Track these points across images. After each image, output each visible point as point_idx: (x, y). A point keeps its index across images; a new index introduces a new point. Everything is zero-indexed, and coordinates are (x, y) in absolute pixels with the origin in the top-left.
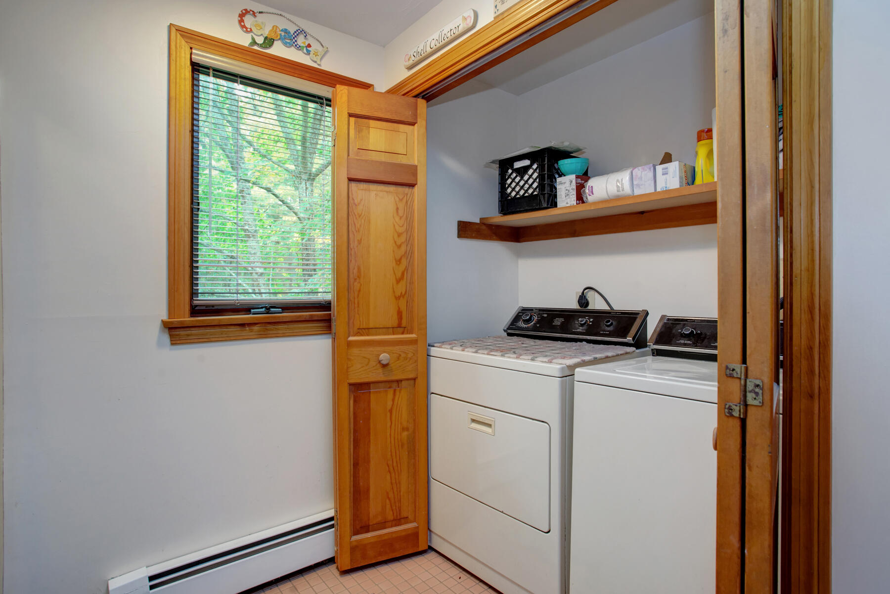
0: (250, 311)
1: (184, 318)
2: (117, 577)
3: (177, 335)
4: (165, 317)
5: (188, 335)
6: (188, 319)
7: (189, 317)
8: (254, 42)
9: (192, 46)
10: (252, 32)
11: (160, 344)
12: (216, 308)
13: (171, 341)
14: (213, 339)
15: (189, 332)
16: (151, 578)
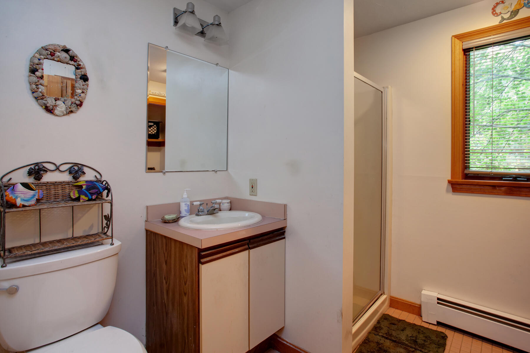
0: (502, 179)
1: (459, 179)
2: (426, 290)
3: (455, 188)
4: (450, 178)
5: (461, 188)
6: (460, 180)
7: (462, 179)
8: (503, 19)
9: (463, 41)
10: (502, 14)
11: (447, 191)
12: (480, 175)
13: (452, 190)
14: (475, 192)
15: (461, 187)
16: (438, 299)
